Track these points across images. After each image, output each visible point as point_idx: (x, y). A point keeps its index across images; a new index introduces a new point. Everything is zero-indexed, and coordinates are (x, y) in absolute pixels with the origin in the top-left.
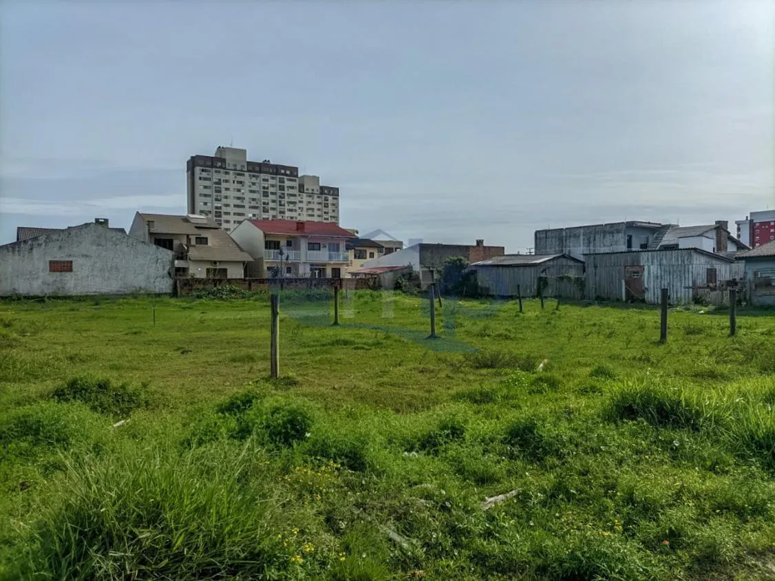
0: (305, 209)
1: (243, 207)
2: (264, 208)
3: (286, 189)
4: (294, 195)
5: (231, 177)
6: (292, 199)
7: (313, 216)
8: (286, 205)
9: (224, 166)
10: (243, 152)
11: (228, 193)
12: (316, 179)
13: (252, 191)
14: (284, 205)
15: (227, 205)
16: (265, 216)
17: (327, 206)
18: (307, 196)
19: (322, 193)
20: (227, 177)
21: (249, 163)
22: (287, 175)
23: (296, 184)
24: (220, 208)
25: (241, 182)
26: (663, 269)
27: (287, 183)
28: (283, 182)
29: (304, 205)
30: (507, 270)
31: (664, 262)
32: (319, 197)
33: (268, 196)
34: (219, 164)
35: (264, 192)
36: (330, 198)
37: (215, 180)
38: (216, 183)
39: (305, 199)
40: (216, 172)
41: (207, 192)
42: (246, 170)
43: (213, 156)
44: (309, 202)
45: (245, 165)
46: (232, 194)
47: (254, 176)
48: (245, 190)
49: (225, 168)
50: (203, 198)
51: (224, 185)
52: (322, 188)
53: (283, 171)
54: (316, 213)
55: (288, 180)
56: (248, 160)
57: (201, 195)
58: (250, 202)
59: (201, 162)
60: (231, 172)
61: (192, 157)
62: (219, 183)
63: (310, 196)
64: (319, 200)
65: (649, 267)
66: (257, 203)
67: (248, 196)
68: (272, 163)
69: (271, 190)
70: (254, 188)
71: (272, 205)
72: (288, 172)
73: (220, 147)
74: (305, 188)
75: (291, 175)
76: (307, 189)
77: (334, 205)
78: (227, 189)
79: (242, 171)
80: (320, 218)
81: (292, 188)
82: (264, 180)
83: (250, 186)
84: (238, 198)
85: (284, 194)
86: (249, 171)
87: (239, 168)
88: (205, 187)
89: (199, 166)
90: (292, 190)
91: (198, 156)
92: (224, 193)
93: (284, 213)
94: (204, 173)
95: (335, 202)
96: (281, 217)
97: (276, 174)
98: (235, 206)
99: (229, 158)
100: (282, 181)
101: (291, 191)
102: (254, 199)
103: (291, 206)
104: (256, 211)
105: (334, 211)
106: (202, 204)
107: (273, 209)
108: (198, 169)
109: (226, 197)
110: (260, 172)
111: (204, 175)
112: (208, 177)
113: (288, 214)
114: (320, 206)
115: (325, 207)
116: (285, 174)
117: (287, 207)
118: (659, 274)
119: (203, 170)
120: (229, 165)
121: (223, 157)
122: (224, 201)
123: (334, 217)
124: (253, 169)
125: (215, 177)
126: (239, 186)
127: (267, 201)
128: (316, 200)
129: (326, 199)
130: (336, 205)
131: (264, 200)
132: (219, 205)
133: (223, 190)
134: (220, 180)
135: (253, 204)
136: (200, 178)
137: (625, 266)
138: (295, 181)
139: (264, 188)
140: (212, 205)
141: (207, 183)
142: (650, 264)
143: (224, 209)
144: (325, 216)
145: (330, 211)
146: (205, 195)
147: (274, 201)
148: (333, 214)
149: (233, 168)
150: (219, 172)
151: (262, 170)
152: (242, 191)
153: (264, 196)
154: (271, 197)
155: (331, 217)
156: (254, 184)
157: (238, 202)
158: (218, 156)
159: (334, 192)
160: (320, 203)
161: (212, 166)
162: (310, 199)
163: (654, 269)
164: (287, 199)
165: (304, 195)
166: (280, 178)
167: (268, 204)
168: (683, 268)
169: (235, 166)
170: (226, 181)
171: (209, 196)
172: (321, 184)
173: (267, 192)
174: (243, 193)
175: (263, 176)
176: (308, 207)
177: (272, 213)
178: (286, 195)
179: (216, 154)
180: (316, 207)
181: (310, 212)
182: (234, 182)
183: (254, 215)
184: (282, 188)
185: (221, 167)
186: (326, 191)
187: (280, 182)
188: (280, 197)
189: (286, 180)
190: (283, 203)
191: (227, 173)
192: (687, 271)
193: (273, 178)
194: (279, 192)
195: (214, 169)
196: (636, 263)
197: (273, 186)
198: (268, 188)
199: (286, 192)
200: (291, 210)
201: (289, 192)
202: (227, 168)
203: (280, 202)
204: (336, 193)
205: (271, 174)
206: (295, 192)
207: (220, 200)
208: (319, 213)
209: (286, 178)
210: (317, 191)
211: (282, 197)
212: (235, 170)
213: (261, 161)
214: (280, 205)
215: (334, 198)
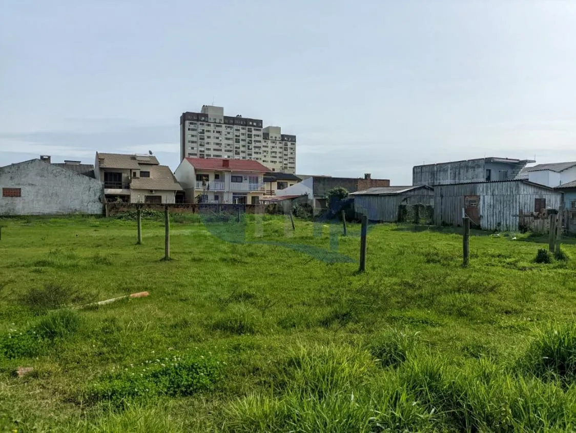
0: (269, 152)
1: (221, 150)
2: (236, 151)
3: (253, 136)
4: (260, 142)
5: (212, 128)
6: (258, 144)
7: (275, 157)
8: (253, 149)
9: (206, 120)
10: (221, 109)
11: (209, 140)
12: (278, 129)
13: (227, 139)
14: (251, 149)
15: (209, 149)
16: (237, 157)
17: (286, 149)
18: (271, 142)
19: (283, 140)
20: (209, 128)
21: (225, 117)
22: (254, 126)
23: (260, 133)
24: (203, 151)
25: (219, 132)
26: (495, 198)
27: (254, 132)
28: (251, 132)
29: (269, 149)
30: (376, 199)
31: (496, 192)
32: (280, 143)
33: (239, 142)
34: (203, 118)
35: (236, 139)
36: (289, 144)
37: (200, 130)
38: (201, 133)
39: (270, 144)
40: (200, 124)
41: (194, 139)
42: (223, 122)
43: (200, 112)
44: (273, 147)
45: (223, 118)
46: (212, 141)
47: (229, 127)
48: (222, 138)
49: (207, 122)
50: (190, 144)
51: (206, 134)
52: (283, 136)
53: (251, 123)
54: (278, 155)
55: (254, 129)
56: (225, 115)
57: (189, 142)
58: (226, 147)
59: (189, 117)
60: (212, 124)
61: (183, 114)
62: (203, 132)
63: (274, 142)
64: (281, 145)
65: (484, 196)
66: (231, 147)
67: (224, 142)
68: (243, 117)
69: (242, 137)
70: (229, 136)
71: (242, 149)
72: (255, 124)
73: (204, 106)
74: (270, 135)
75: (257, 126)
76: (272, 137)
77: (292, 149)
78: (209, 137)
79: (220, 123)
80: (281, 159)
81: (258, 136)
82: (237, 130)
83: (226, 135)
84: (217, 144)
85: (251, 141)
86: (225, 123)
87: (218, 121)
88: (193, 136)
89: (189, 120)
90: (257, 137)
91: (188, 113)
92: (206, 140)
93: (251, 155)
94: (191, 125)
95: (292, 146)
96: (249, 158)
97: (246, 126)
98: (214, 150)
99: (210, 113)
100: (250, 130)
101: (257, 139)
102: (229, 145)
103: (257, 150)
104: (230, 154)
105: (292, 153)
106: (190, 148)
107: (243, 152)
108: (187, 122)
109: (208, 143)
110: (233, 124)
111: (192, 127)
112: (194, 128)
113: (254, 156)
114: (281, 150)
115: (285, 150)
116: (253, 125)
117: (253, 150)
118: (492, 203)
119: (191, 123)
120: (210, 119)
121: (206, 113)
122: (207, 146)
123: (292, 158)
124: (229, 122)
125: (200, 128)
126: (217, 135)
127: (238, 146)
128: (278, 145)
129: (286, 145)
130: (293, 149)
131: (236, 145)
132: (202, 149)
133: (206, 137)
134: (203, 130)
135: (228, 148)
136: (189, 129)
137: (465, 196)
138: (260, 130)
139: (236, 136)
140: (198, 149)
141: (194, 133)
142: (485, 194)
143: (207, 152)
144: (285, 157)
145: (289, 153)
146: (193, 142)
147: (244, 146)
148: (291, 156)
149: (213, 121)
150: (203, 124)
151: (235, 123)
152: (220, 138)
153: (236, 142)
154: (242, 143)
155: (289, 158)
156: (229, 133)
157: (217, 147)
158: (203, 112)
159: (292, 139)
160: (281, 148)
161: (198, 120)
162: (274, 145)
163: (488, 199)
164: (253, 144)
165: (270, 141)
166: (248, 129)
167: (239, 148)
168: (512, 198)
169: (215, 119)
170: (208, 131)
171: (195, 142)
172: (282, 134)
173: (239, 139)
174: (221, 140)
175: (235, 127)
176: (272, 151)
177: (242, 155)
178: (253, 141)
179: (202, 111)
180: (278, 150)
181: (274, 155)
182: (214, 132)
183: (229, 157)
184: (250, 136)
185: (204, 121)
186: (286, 138)
187: (248, 131)
188: (249, 143)
189: (253, 130)
190: (250, 147)
191: (209, 125)
192: (515, 200)
193: (243, 129)
194: (248, 139)
195: (199, 122)
196: (473, 193)
197: (243, 134)
198: (239, 136)
199: (253, 139)
200: (256, 153)
201: (255, 139)
202: (209, 121)
203: (249, 146)
204: (294, 140)
205: (242, 125)
206: (260, 139)
207: (204, 146)
208: (280, 155)
209: (253, 128)
210: (279, 138)
211: (250, 143)
212: (215, 123)
213: (235, 116)
214: (249, 149)
215: (292, 144)
